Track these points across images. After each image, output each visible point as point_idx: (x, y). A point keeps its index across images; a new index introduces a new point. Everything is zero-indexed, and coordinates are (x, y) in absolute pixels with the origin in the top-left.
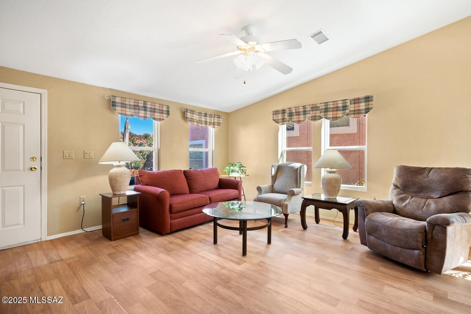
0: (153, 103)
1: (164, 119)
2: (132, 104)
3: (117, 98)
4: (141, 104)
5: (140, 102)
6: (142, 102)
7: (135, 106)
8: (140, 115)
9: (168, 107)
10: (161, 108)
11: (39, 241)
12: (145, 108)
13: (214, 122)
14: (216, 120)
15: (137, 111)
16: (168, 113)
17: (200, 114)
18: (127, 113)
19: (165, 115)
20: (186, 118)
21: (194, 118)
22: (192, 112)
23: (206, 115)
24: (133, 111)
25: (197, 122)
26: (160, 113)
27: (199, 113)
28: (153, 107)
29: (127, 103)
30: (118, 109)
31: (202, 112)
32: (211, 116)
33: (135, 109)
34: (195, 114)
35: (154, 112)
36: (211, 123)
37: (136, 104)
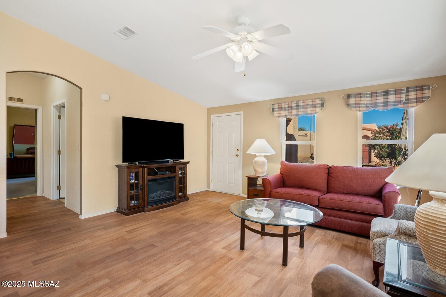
0: (305, 100)
1: (317, 113)
2: (287, 106)
3: (275, 105)
4: (294, 104)
5: (292, 103)
6: (295, 102)
7: (289, 107)
8: (293, 114)
9: (322, 99)
10: (315, 103)
11: (239, 195)
12: (298, 107)
13: (407, 100)
14: (413, 95)
15: (290, 111)
16: (322, 105)
17: (374, 94)
18: (282, 115)
19: (318, 109)
20: (348, 105)
21: (361, 102)
22: (359, 95)
23: (386, 93)
24: (287, 112)
25: (367, 107)
26: (312, 107)
27: (372, 94)
28: (306, 104)
29: (283, 106)
30: (276, 113)
31: (378, 91)
32: (398, 91)
33: (288, 110)
34: (365, 97)
35: (307, 108)
36: (400, 102)
37: (290, 105)
